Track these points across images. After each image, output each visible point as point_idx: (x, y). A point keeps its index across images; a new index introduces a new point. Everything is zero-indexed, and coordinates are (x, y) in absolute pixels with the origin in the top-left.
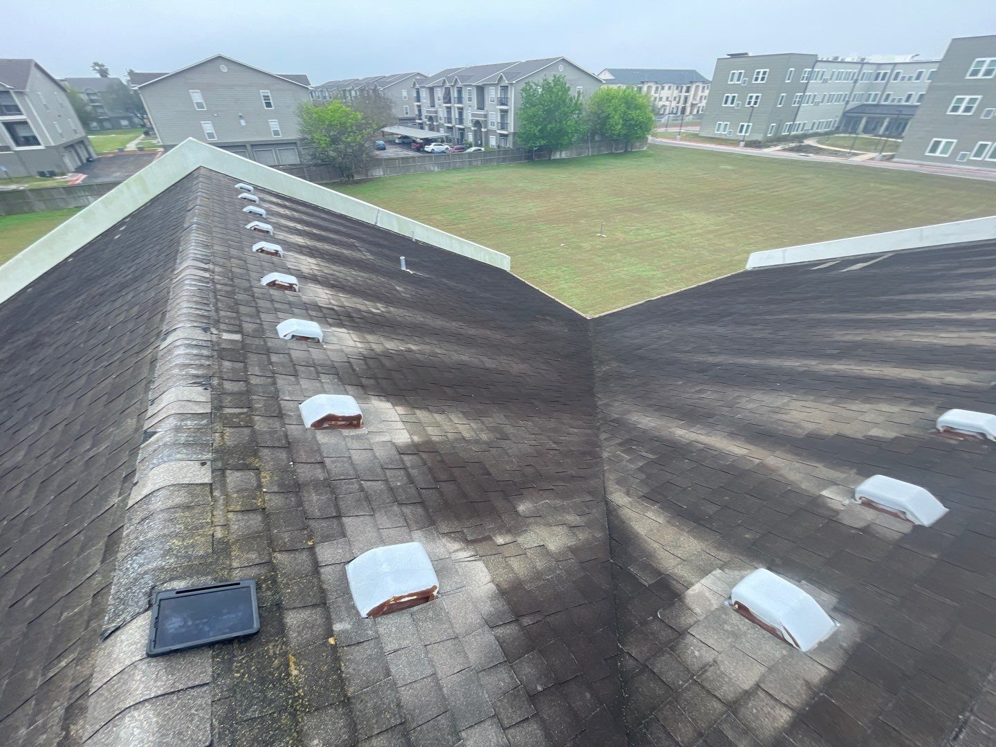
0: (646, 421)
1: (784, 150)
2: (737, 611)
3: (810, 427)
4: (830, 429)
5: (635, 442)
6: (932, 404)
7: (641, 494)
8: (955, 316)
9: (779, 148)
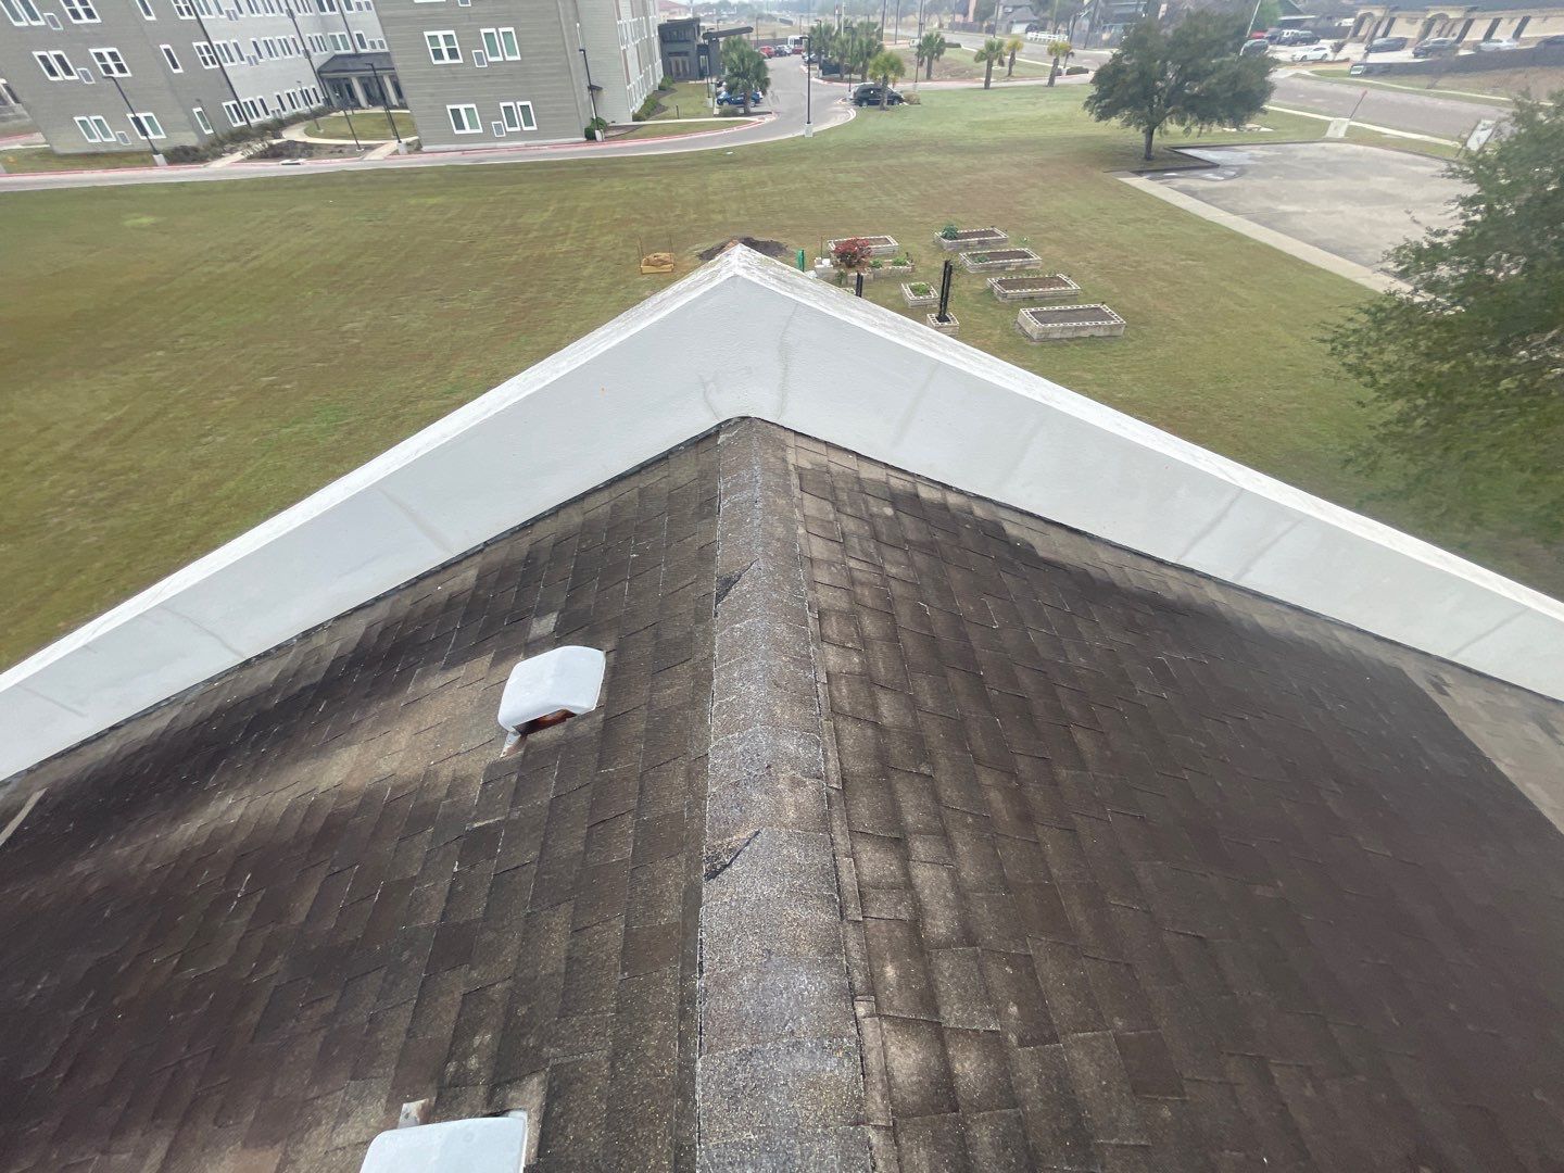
1: (250, 158)
9: (238, 156)
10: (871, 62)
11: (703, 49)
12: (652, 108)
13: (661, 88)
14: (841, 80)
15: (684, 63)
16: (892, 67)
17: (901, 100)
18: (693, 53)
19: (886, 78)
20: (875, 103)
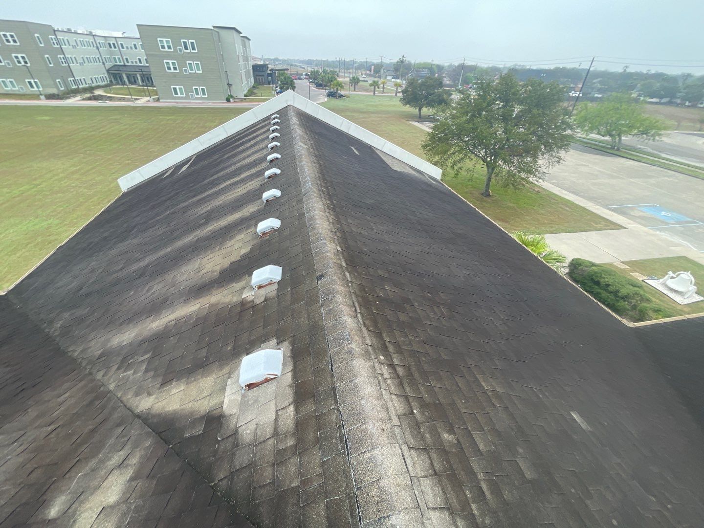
0: (126, 336)
2: (249, 389)
3: (218, 268)
4: (226, 263)
5: (129, 358)
6: (252, 225)
7: (158, 386)
8: (236, 179)
10: (332, 83)
11: (269, 75)
12: (251, 93)
13: (253, 87)
14: (323, 89)
15: (262, 79)
16: (339, 85)
17: (344, 97)
18: (266, 76)
19: (337, 89)
20: (335, 97)
